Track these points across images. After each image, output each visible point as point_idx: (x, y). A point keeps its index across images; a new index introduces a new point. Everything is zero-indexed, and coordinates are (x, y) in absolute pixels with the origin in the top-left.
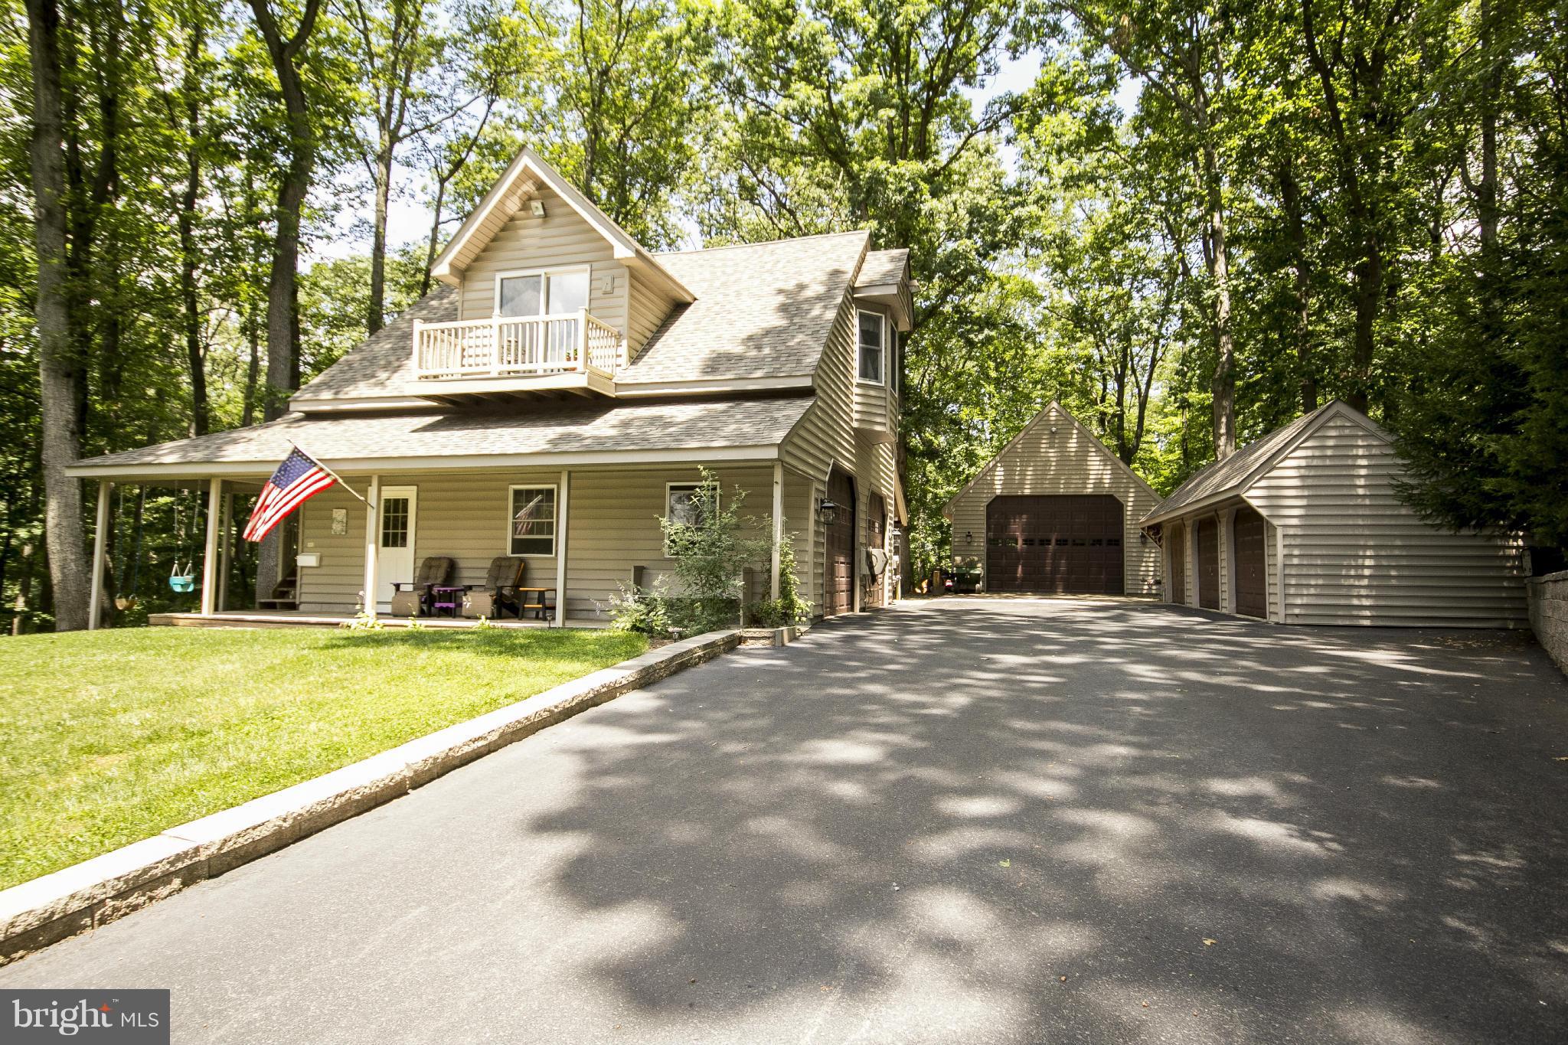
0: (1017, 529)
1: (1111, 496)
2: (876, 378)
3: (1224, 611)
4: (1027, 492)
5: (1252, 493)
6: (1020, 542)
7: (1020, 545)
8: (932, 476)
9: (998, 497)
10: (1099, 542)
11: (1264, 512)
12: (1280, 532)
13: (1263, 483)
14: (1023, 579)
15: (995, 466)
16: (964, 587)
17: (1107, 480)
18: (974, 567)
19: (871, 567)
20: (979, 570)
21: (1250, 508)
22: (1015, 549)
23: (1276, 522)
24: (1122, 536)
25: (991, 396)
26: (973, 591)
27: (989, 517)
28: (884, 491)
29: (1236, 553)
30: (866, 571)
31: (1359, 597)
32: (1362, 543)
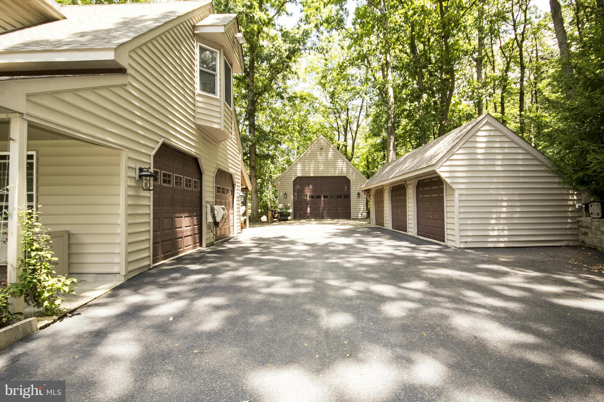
0: (308, 192)
1: (345, 177)
2: (214, 93)
3: (410, 234)
4: (312, 175)
5: (442, 169)
6: (308, 197)
7: (308, 199)
8: (272, 170)
9: (298, 177)
10: (341, 197)
11: (448, 181)
12: (457, 193)
13: (448, 163)
14: (310, 213)
15: (297, 163)
16: (283, 218)
17: (345, 170)
18: (289, 209)
19: (214, 217)
20: (291, 211)
21: (439, 177)
22: (306, 200)
23: (454, 186)
24: (350, 194)
25: (297, 137)
26: (287, 220)
27: (294, 186)
28: (231, 171)
29: (417, 203)
30: (210, 220)
31: (493, 230)
32: (500, 199)
